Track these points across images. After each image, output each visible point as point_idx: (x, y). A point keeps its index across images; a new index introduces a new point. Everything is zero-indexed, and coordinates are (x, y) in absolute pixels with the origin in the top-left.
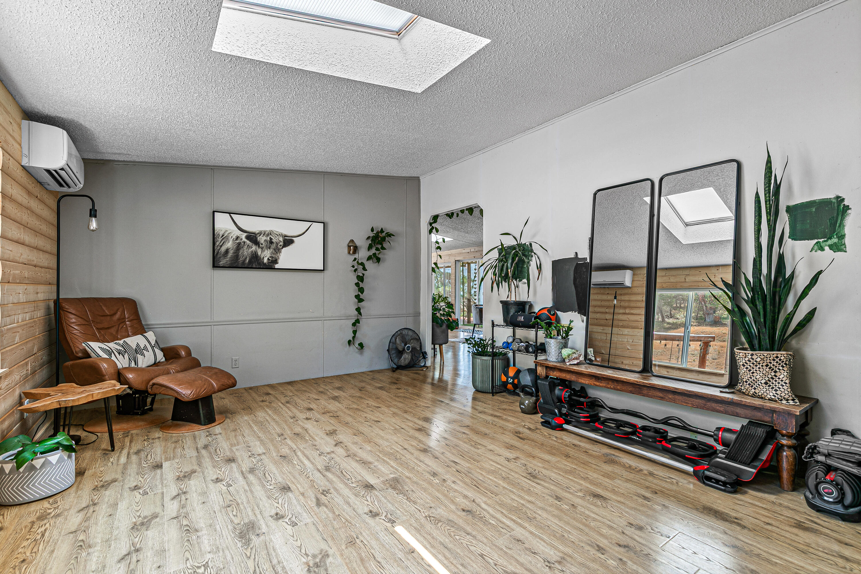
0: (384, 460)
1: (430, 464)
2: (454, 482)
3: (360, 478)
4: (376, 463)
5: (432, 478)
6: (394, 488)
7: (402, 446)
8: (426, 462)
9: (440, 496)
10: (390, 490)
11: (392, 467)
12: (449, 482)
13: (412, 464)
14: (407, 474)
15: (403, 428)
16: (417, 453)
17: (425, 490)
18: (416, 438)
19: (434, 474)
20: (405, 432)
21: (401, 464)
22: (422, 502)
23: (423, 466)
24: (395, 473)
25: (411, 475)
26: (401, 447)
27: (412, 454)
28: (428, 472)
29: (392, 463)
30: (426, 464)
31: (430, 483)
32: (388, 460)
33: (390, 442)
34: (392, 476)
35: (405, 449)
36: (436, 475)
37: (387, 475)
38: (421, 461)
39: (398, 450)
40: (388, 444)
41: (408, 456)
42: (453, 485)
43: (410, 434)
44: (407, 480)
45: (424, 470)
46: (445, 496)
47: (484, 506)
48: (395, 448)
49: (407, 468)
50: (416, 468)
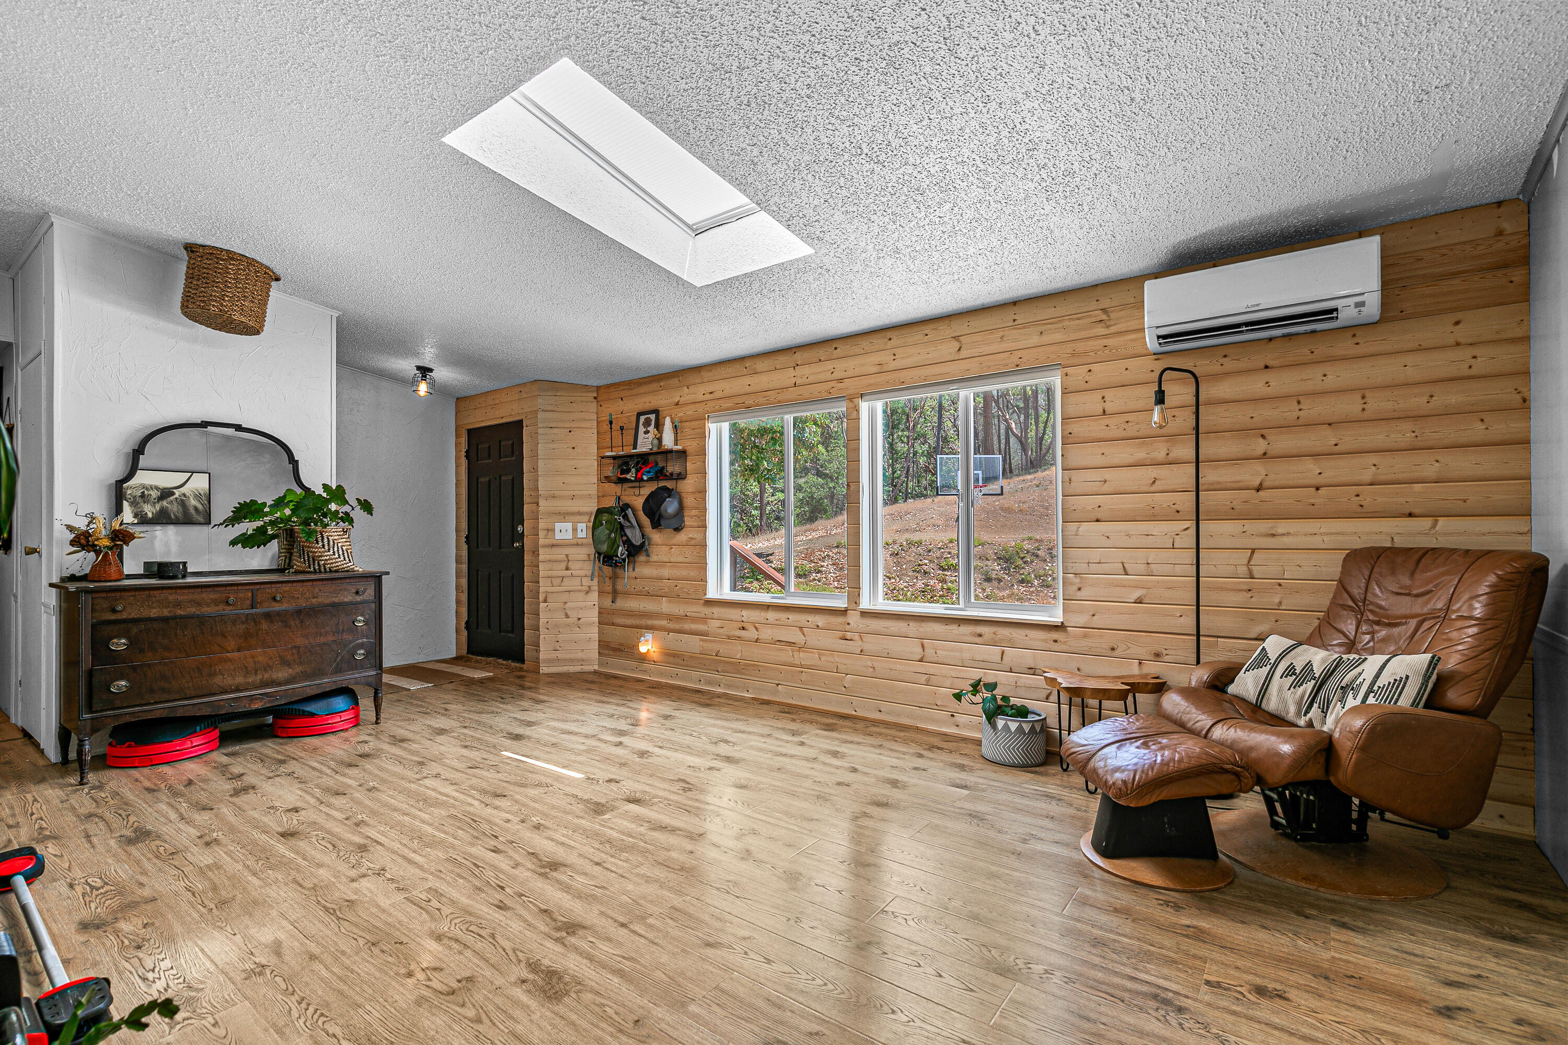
0: (633, 837)
1: (545, 842)
2: (508, 821)
3: (655, 808)
4: (642, 829)
5: (542, 822)
6: (597, 804)
7: (607, 869)
8: (553, 844)
9: (533, 804)
10: (603, 801)
11: (612, 829)
12: (515, 819)
13: (577, 836)
14: (583, 822)
15: (623, 925)
16: (572, 858)
17: (553, 807)
18: (580, 897)
19: (538, 827)
20: (610, 913)
21: (597, 835)
22: (557, 796)
23: (557, 836)
24: (603, 820)
25: (576, 821)
26: (609, 866)
27: (580, 855)
28: (548, 828)
29: (615, 834)
30: (552, 840)
31: (545, 815)
32: (624, 838)
33: (638, 875)
34: (607, 816)
35: (597, 864)
36: (535, 827)
37: (615, 817)
38: (563, 844)
39: (613, 860)
40: (638, 870)
41: (588, 850)
42: (510, 817)
43: (596, 908)
44: (581, 814)
45: (555, 830)
46: (524, 805)
47: (476, 803)
48: (621, 863)
49: (585, 830)
50: (570, 832)
